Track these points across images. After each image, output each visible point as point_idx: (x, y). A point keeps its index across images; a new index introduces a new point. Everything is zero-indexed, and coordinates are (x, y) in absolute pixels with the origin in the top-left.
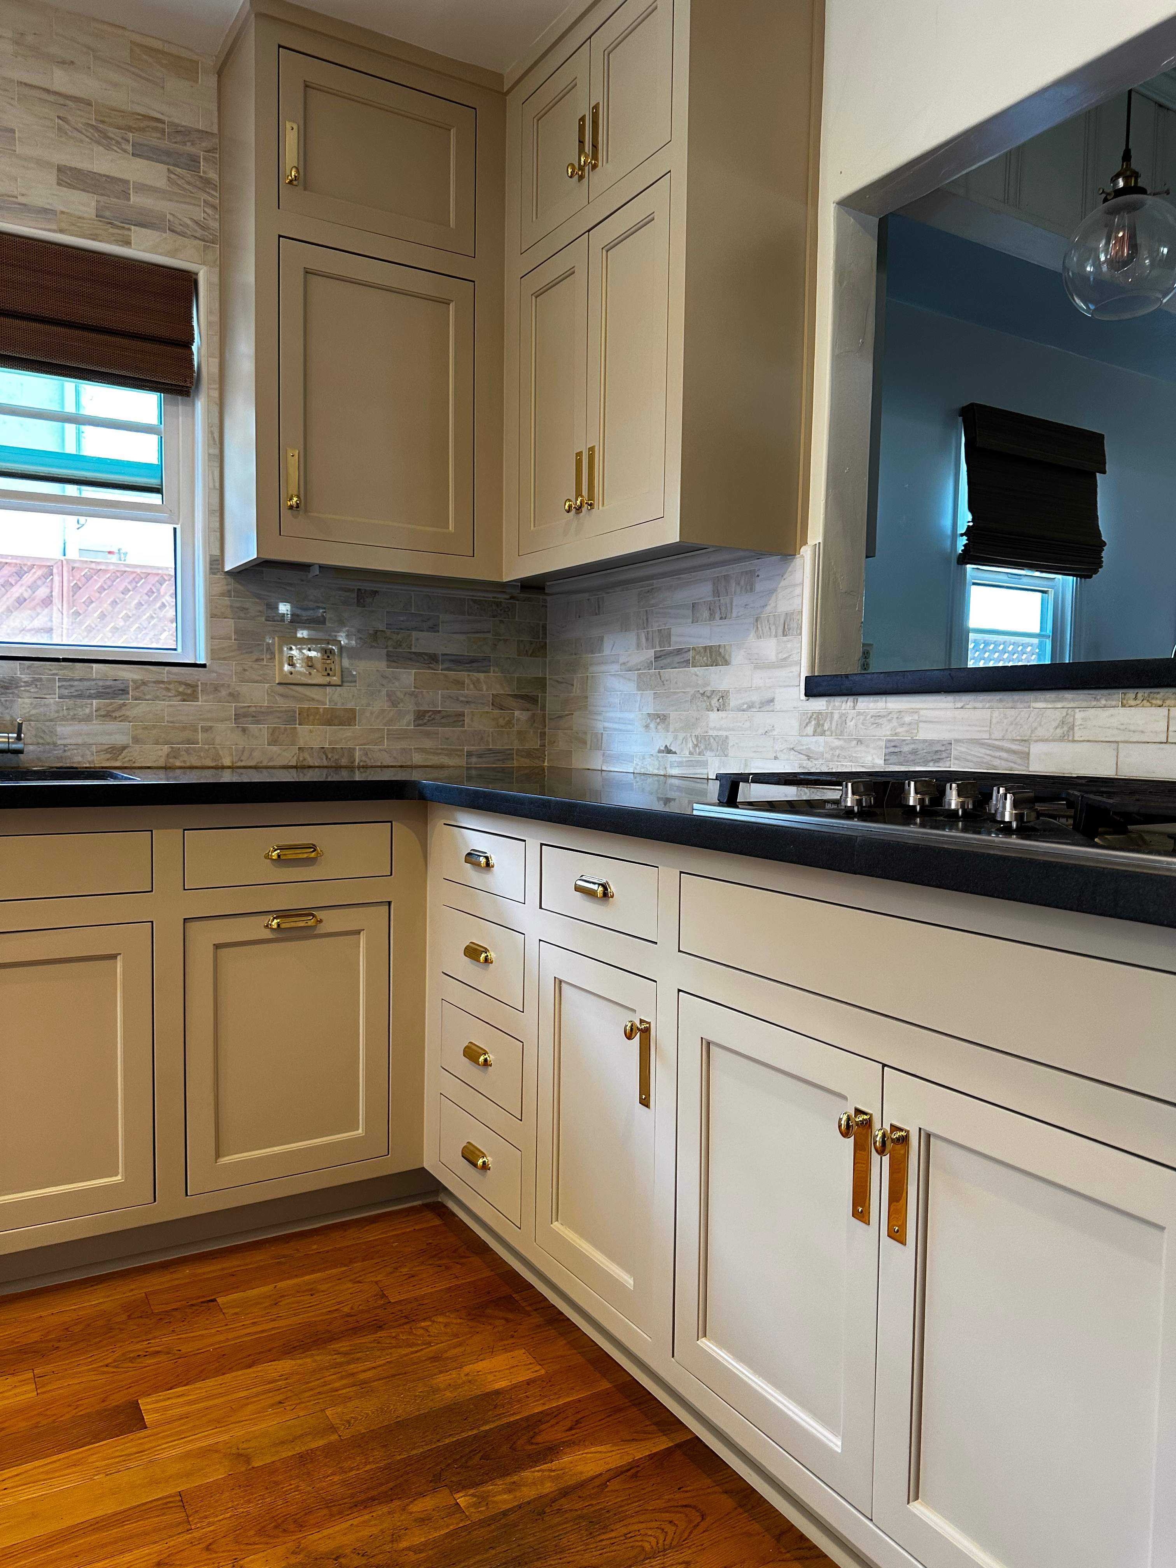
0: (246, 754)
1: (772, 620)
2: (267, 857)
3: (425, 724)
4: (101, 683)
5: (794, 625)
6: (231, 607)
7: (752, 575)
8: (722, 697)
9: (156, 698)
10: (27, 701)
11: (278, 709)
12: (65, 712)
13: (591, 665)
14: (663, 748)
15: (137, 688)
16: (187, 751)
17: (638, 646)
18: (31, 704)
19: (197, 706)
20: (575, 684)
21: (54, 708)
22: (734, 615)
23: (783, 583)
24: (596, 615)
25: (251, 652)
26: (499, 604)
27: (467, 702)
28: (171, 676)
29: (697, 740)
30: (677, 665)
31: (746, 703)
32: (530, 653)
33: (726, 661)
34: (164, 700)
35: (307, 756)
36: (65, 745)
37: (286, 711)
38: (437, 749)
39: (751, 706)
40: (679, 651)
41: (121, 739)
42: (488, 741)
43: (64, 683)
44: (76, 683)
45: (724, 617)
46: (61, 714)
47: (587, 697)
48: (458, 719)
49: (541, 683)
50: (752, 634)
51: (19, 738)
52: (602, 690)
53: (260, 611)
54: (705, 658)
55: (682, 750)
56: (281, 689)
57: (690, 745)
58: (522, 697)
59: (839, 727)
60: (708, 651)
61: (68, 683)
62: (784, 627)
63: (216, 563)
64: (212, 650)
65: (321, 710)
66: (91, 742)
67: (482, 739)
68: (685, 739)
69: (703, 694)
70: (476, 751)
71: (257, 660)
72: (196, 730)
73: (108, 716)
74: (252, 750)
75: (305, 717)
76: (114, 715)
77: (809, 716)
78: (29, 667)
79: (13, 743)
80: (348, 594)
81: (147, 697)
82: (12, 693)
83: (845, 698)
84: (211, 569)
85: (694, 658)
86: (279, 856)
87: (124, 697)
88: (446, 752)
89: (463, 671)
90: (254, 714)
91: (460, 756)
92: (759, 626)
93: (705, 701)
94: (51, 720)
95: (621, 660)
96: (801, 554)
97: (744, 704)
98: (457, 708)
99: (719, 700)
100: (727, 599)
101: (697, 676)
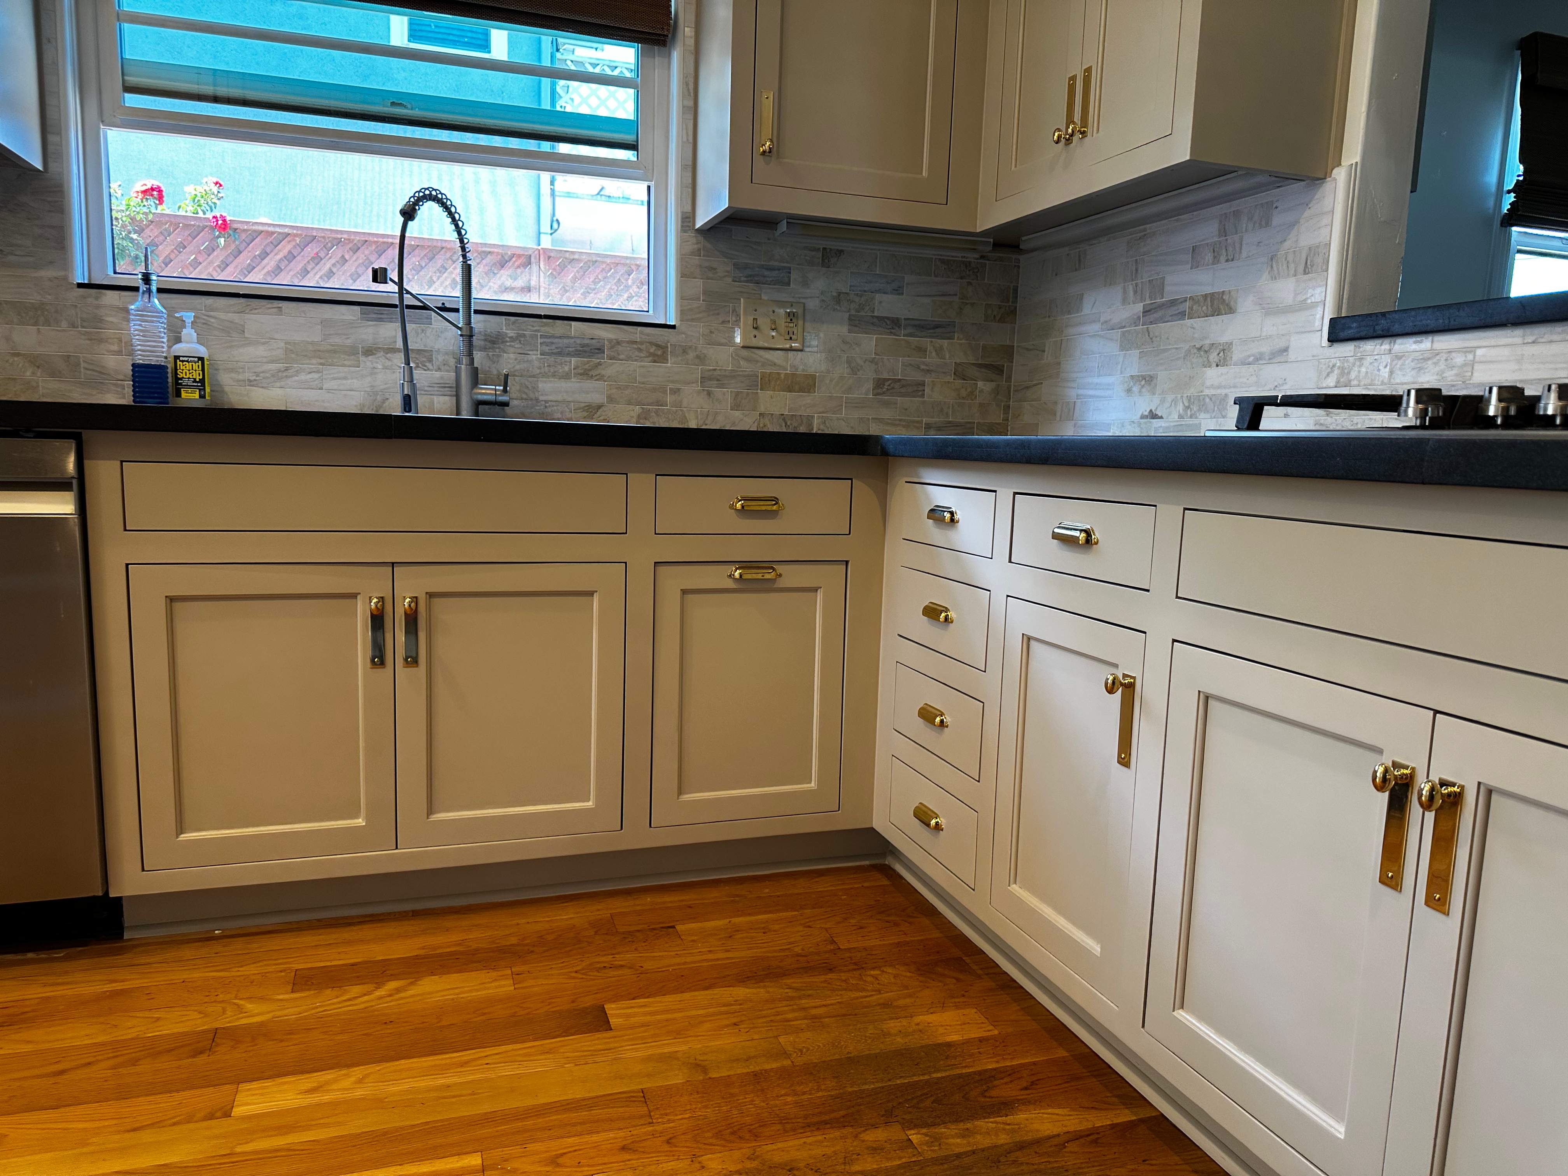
0: (710, 418)
1: (1290, 257)
2: (732, 507)
3: (884, 393)
4: (578, 341)
5: (1319, 260)
6: (700, 266)
7: (1270, 207)
8: (1224, 350)
9: (629, 358)
10: (511, 355)
11: (741, 373)
12: (546, 369)
13: (1066, 326)
14: (1146, 413)
15: (612, 347)
16: (657, 412)
17: (1124, 301)
18: (516, 359)
19: (666, 367)
20: (1047, 349)
21: (536, 363)
22: (1244, 254)
23: (1307, 213)
24: (1076, 270)
25: (718, 314)
26: (967, 264)
27: (928, 370)
28: (643, 337)
29: (1189, 401)
30: (1170, 318)
31: (1253, 355)
32: (997, 318)
33: (1231, 308)
34: (636, 360)
35: (767, 421)
36: (546, 402)
37: (748, 376)
38: (895, 420)
39: (1258, 358)
40: (1173, 303)
41: (596, 398)
42: (947, 414)
43: (546, 340)
44: (556, 340)
45: (1230, 258)
46: (542, 371)
47: (1059, 364)
48: (917, 389)
49: (1008, 352)
50: (1266, 275)
51: (505, 391)
52: (1078, 353)
53: (728, 272)
54: (1204, 308)
55: (1170, 414)
56: (745, 353)
57: (1180, 407)
58: (986, 366)
59: (1370, 373)
60: (1209, 299)
61: (549, 340)
62: (1306, 263)
63: (687, 220)
64: (681, 310)
65: (782, 376)
66: (570, 399)
67: (942, 410)
68: (1175, 401)
69: (1199, 349)
70: (935, 423)
71: (723, 322)
72: (665, 392)
73: (585, 374)
74: (716, 414)
75: (767, 381)
76: (590, 373)
77: (1332, 364)
78: (514, 323)
79: (500, 396)
80: (814, 253)
81: (621, 357)
82: (499, 348)
83: (1379, 341)
84: (682, 226)
85: (1191, 308)
86: (743, 507)
87: (600, 356)
88: (904, 423)
89: (926, 337)
90: (719, 377)
91: (918, 428)
92: (1274, 265)
93: (1201, 356)
94: (534, 376)
95: (1102, 320)
96: (1332, 176)
97: (1249, 356)
98: (918, 377)
99: (1218, 354)
100: (1236, 237)
101: (1194, 328)
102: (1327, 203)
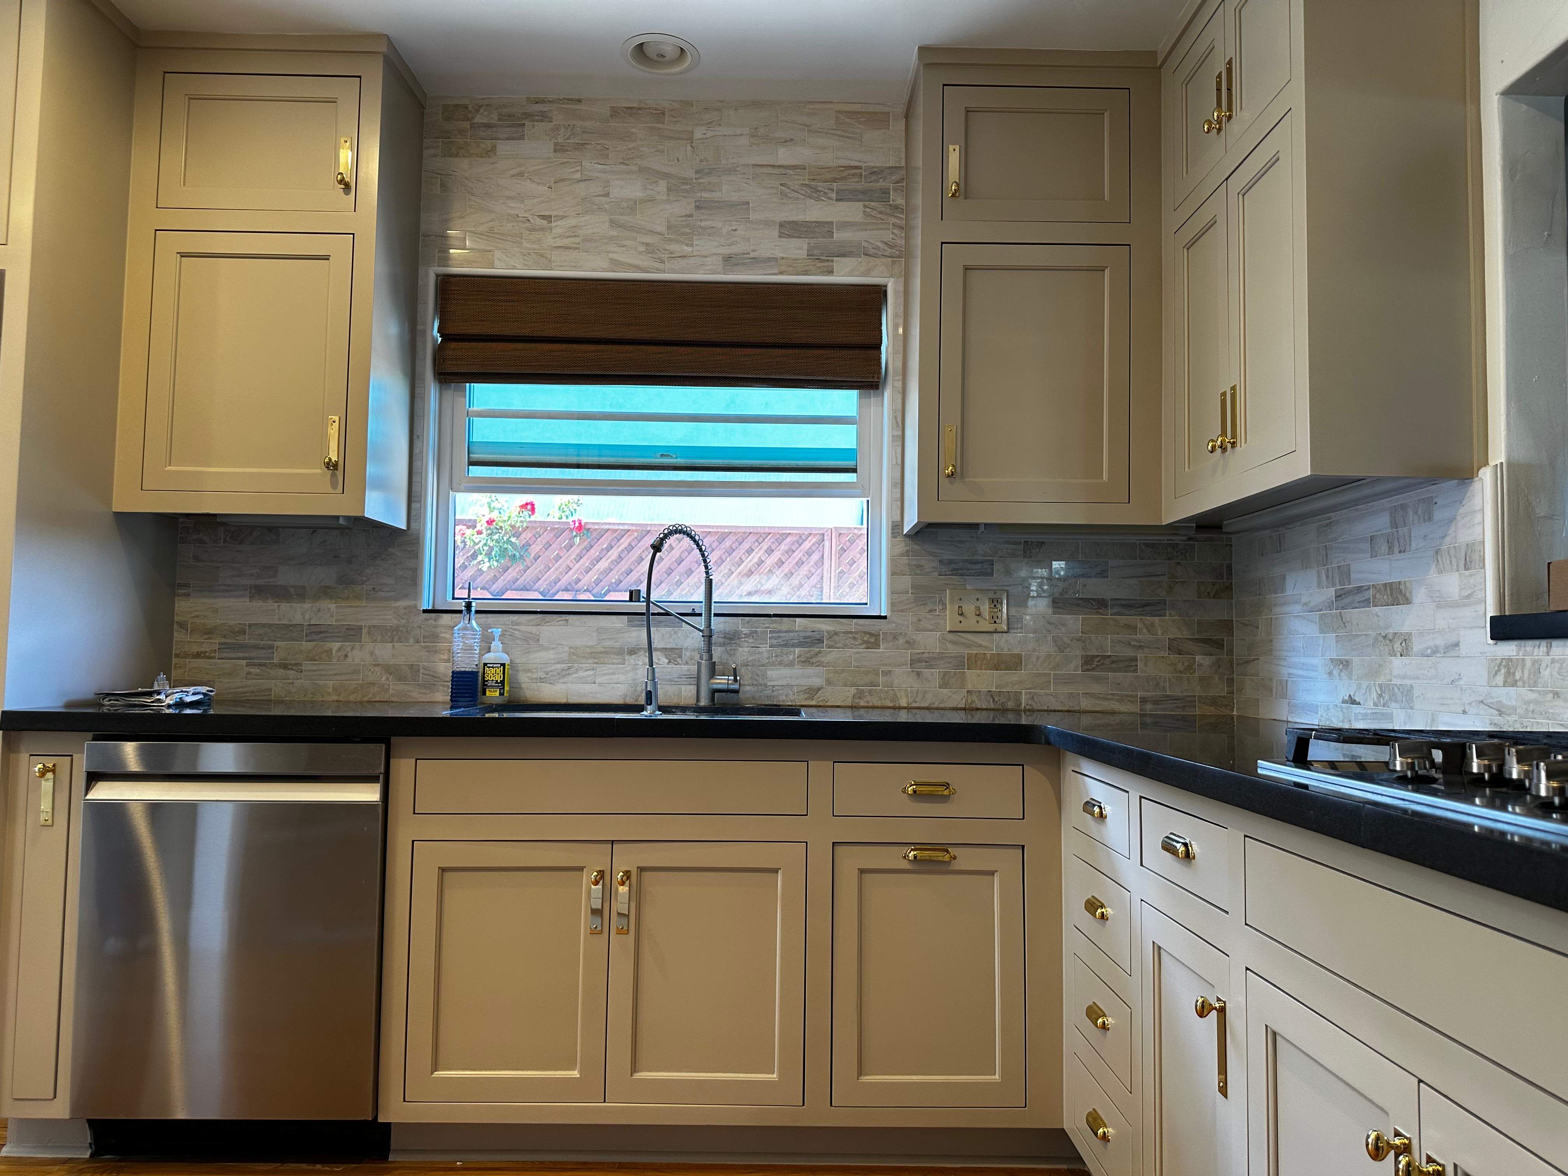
0: (920, 696)
1: (1452, 553)
2: (904, 791)
3: (1093, 669)
4: (802, 634)
5: (1476, 557)
6: (909, 565)
7: (1430, 502)
8: (1405, 640)
9: (845, 646)
10: (746, 649)
11: (948, 655)
12: (774, 658)
13: (1275, 605)
14: (1346, 698)
15: (830, 638)
16: (870, 692)
17: (1319, 585)
18: (749, 652)
19: (878, 652)
20: (1260, 626)
21: (765, 655)
22: (1414, 546)
23: (1462, 511)
24: (1278, 552)
25: (926, 604)
26: (1174, 546)
27: (1140, 646)
28: (859, 627)
29: (1381, 689)
30: (1358, 605)
31: (1430, 648)
32: (1212, 595)
33: (1407, 599)
34: (851, 648)
35: (974, 698)
36: (773, 686)
37: (955, 657)
38: (1106, 694)
39: (1435, 651)
40: (1359, 590)
41: (817, 682)
42: (1164, 687)
43: (774, 635)
44: (783, 634)
45: (1403, 550)
46: (771, 660)
47: (1271, 641)
48: (1130, 664)
49: (1227, 626)
50: (1433, 569)
51: (735, 680)
52: (1286, 632)
53: (934, 568)
54: (1385, 597)
55: (1366, 700)
56: (951, 637)
57: (1374, 695)
58: (1204, 641)
59: (1532, 676)
60: (1388, 588)
61: (777, 635)
62: (1466, 559)
63: (896, 527)
64: (892, 603)
65: (988, 656)
66: (793, 684)
67: (1157, 685)
68: (1369, 688)
69: (1385, 637)
70: (1151, 697)
71: (930, 611)
72: (878, 674)
73: (807, 662)
74: (926, 692)
75: (974, 662)
76: (811, 661)
77: (1498, 662)
78: (748, 622)
79: (731, 684)
80: (1015, 546)
81: (839, 645)
82: (735, 643)
83: (1537, 642)
84: (892, 533)
85: (1374, 596)
86: (914, 791)
87: (819, 645)
88: (1117, 698)
89: (1134, 615)
90: (927, 660)
91: (1132, 702)
92: (1439, 559)
93: (1387, 645)
94: (763, 666)
95: (1303, 601)
96: (1480, 476)
97: (1427, 648)
98: (1130, 653)
99: (1401, 644)
100: (1405, 529)
101: (1378, 616)
102: (1477, 502)
